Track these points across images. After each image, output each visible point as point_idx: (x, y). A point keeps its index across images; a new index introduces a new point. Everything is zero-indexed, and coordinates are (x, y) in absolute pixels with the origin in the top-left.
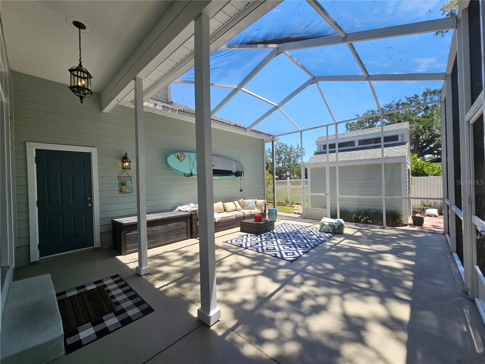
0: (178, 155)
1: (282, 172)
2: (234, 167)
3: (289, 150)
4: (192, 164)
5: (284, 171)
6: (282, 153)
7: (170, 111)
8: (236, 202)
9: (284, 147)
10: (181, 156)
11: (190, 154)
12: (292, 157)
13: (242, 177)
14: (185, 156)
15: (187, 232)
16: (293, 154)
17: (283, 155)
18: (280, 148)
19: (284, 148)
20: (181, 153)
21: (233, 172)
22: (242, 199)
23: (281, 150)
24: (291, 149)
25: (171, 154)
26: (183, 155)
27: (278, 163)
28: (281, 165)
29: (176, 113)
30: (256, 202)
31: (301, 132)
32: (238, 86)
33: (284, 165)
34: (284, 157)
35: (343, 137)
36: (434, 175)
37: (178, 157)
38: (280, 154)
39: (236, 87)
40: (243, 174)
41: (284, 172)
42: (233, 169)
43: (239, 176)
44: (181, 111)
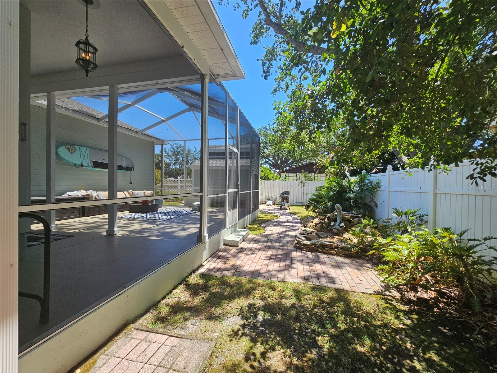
0: (68, 147)
1: (179, 173)
2: (125, 163)
3: (187, 152)
4: (82, 157)
5: (181, 172)
6: (179, 154)
7: (64, 110)
8: (126, 192)
9: (182, 148)
10: (72, 148)
11: (81, 147)
12: (190, 159)
13: (132, 172)
14: (75, 149)
15: (79, 212)
16: (191, 157)
17: (180, 156)
18: (178, 149)
19: (182, 150)
20: (72, 146)
21: (124, 166)
22: (131, 190)
23: (178, 151)
24: (189, 151)
25: (62, 146)
26: (74, 148)
27: (175, 164)
28: (178, 166)
29: (70, 112)
30: (144, 193)
31: (185, 141)
32: (132, 103)
33: (181, 167)
34: (181, 159)
35: (219, 148)
36: (273, 180)
37: (69, 150)
38: (177, 155)
39: (130, 103)
40: (133, 169)
41: (181, 174)
42: (124, 165)
43: (129, 170)
44: (75, 111)
